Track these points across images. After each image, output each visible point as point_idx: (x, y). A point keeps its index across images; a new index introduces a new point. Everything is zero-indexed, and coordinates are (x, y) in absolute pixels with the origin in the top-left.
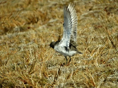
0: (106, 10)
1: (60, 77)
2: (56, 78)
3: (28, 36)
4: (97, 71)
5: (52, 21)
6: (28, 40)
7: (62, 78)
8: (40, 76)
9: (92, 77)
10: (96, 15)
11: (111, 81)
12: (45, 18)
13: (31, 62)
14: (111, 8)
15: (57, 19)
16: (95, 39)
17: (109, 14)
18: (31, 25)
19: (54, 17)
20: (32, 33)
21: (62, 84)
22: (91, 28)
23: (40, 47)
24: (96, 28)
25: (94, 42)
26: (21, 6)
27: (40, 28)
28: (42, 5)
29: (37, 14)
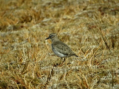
0: (100, 10)
1: (53, 78)
2: (49, 78)
3: (21, 35)
4: (90, 72)
5: (45, 20)
6: (21, 39)
7: (55, 78)
8: (33, 76)
9: (85, 78)
10: (90, 14)
11: (105, 82)
12: (38, 17)
13: (24, 61)
14: (105, 8)
15: (51, 18)
16: (89, 39)
17: (103, 14)
18: (24, 24)
19: (47, 16)
20: (25, 33)
21: (55, 85)
22: (85, 28)
23: (33, 46)
24: (90, 29)
25: (88, 43)
26: (15, 4)
27: (34, 27)
28: (36, 4)
29: (31, 13)
